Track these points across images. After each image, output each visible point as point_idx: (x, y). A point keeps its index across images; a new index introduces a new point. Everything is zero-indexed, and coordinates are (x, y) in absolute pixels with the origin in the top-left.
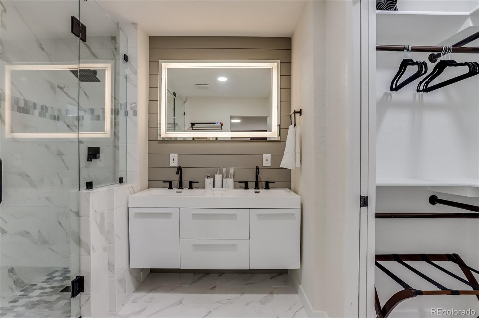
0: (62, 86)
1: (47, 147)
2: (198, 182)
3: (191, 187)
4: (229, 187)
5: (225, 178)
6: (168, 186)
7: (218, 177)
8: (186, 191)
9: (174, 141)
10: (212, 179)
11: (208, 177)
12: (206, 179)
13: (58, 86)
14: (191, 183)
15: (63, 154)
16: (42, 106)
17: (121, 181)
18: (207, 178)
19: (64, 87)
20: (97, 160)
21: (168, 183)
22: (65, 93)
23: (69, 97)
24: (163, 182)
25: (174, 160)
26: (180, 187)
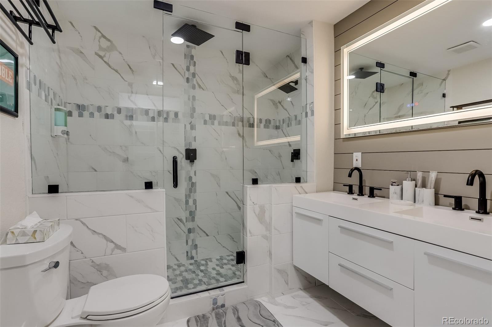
0: (280, 101)
1: (270, 151)
2: (381, 189)
3: (372, 195)
4: (423, 201)
5: (419, 188)
6: (348, 190)
7: (408, 185)
8: (365, 199)
9: (355, 138)
10: (400, 187)
11: (394, 184)
12: (390, 186)
13: (279, 101)
14: (372, 190)
15: (281, 156)
16: (266, 120)
17: (298, 180)
18: (392, 185)
19: (282, 101)
20: (299, 161)
21: (348, 187)
22: (282, 105)
23: (284, 108)
24: (344, 185)
25: (357, 160)
26: (359, 193)
